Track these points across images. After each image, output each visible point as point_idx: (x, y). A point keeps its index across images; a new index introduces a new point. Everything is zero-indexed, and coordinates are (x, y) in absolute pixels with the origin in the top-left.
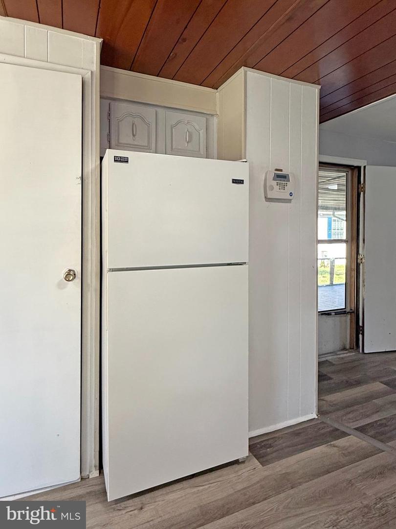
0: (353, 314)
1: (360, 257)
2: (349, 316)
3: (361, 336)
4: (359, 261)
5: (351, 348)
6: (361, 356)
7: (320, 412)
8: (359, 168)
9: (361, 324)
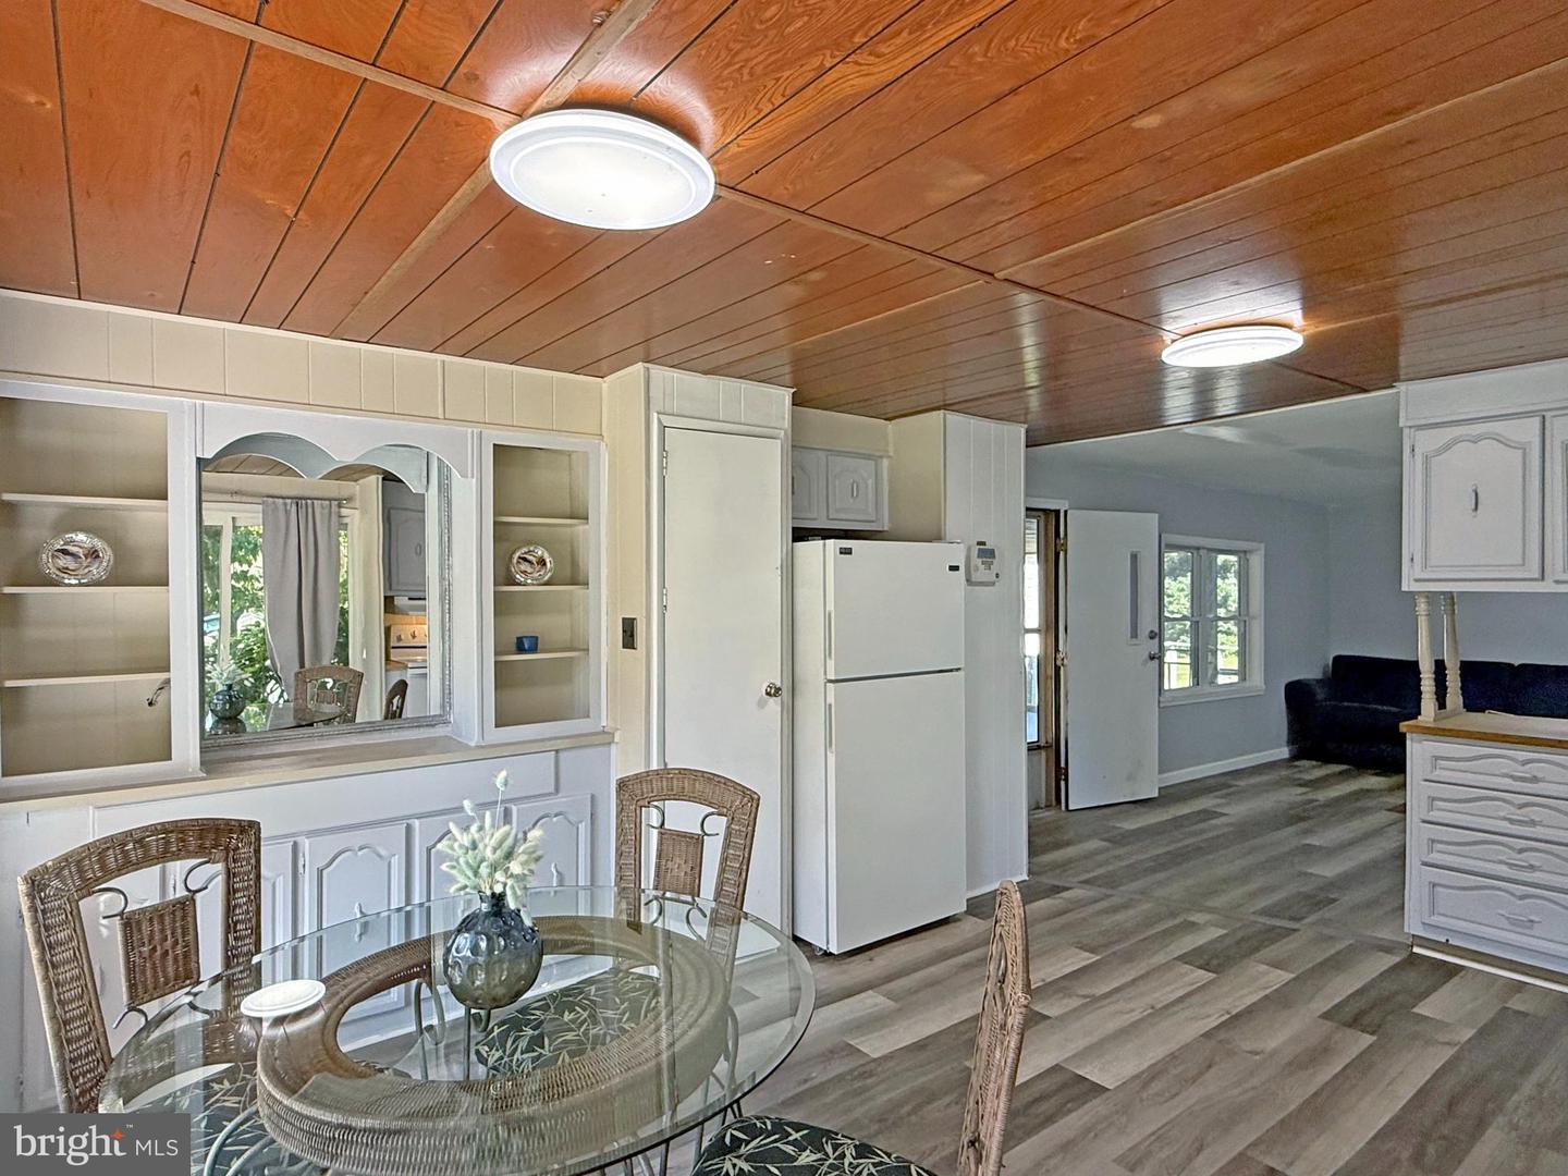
0: (1049, 750)
1: (1060, 656)
2: (1043, 753)
3: (1063, 783)
4: (1059, 663)
5: (1046, 806)
6: (1064, 815)
7: (1030, 873)
8: (1057, 512)
9: (1063, 765)
